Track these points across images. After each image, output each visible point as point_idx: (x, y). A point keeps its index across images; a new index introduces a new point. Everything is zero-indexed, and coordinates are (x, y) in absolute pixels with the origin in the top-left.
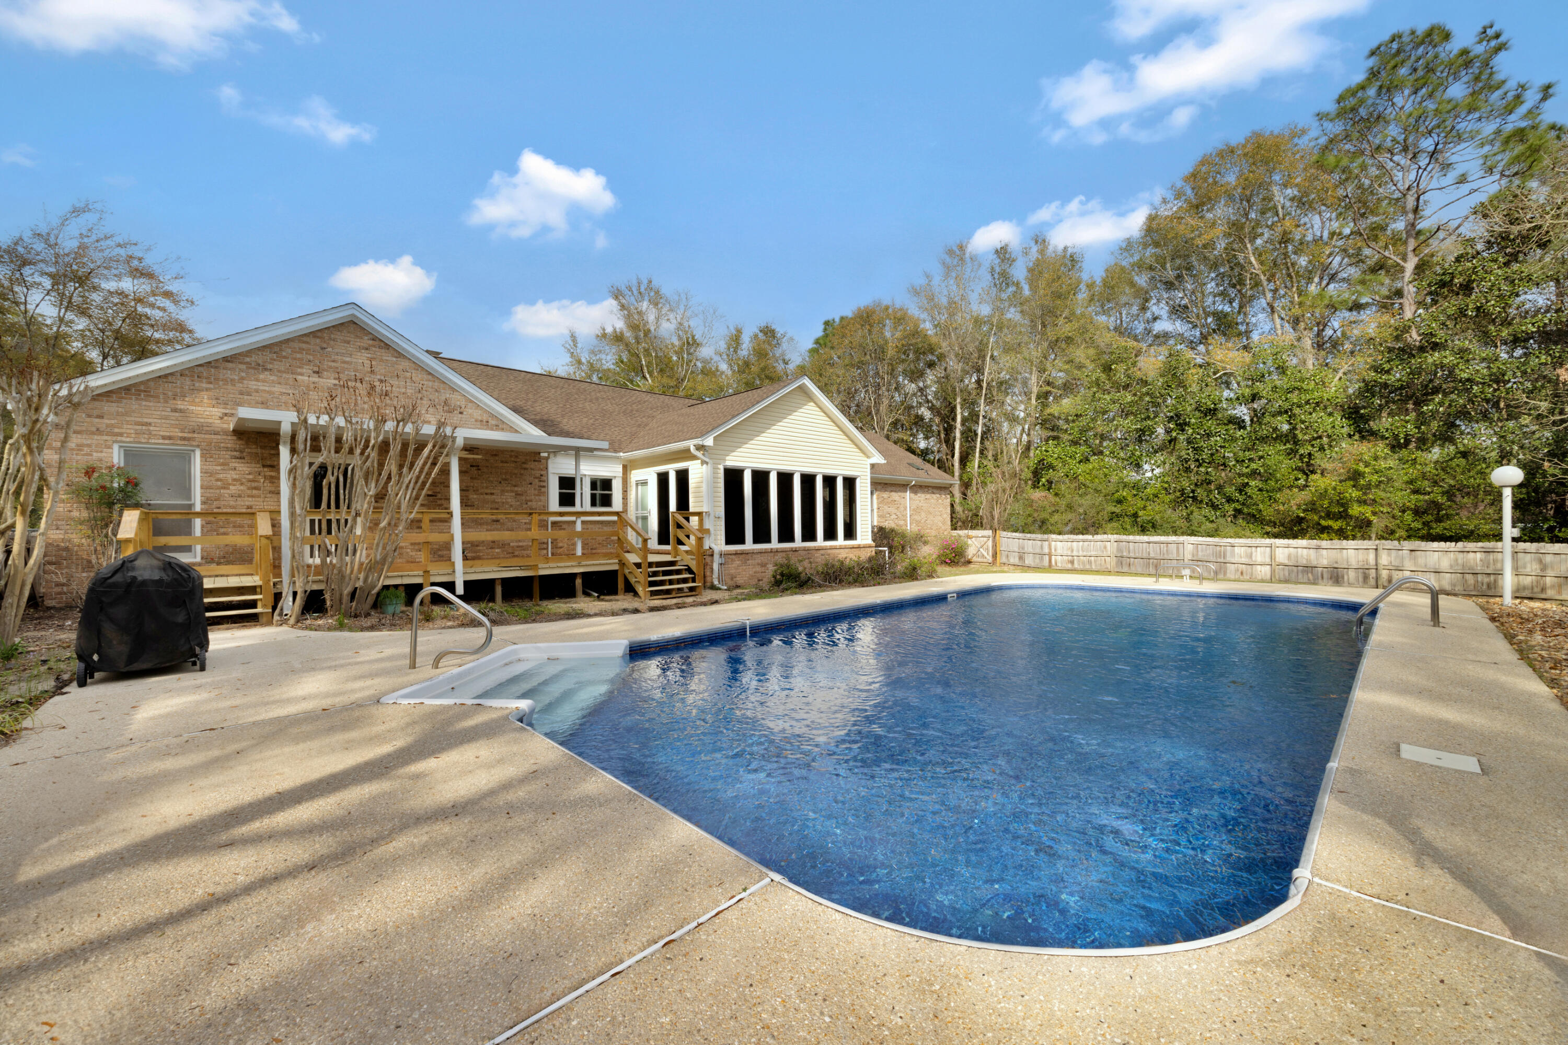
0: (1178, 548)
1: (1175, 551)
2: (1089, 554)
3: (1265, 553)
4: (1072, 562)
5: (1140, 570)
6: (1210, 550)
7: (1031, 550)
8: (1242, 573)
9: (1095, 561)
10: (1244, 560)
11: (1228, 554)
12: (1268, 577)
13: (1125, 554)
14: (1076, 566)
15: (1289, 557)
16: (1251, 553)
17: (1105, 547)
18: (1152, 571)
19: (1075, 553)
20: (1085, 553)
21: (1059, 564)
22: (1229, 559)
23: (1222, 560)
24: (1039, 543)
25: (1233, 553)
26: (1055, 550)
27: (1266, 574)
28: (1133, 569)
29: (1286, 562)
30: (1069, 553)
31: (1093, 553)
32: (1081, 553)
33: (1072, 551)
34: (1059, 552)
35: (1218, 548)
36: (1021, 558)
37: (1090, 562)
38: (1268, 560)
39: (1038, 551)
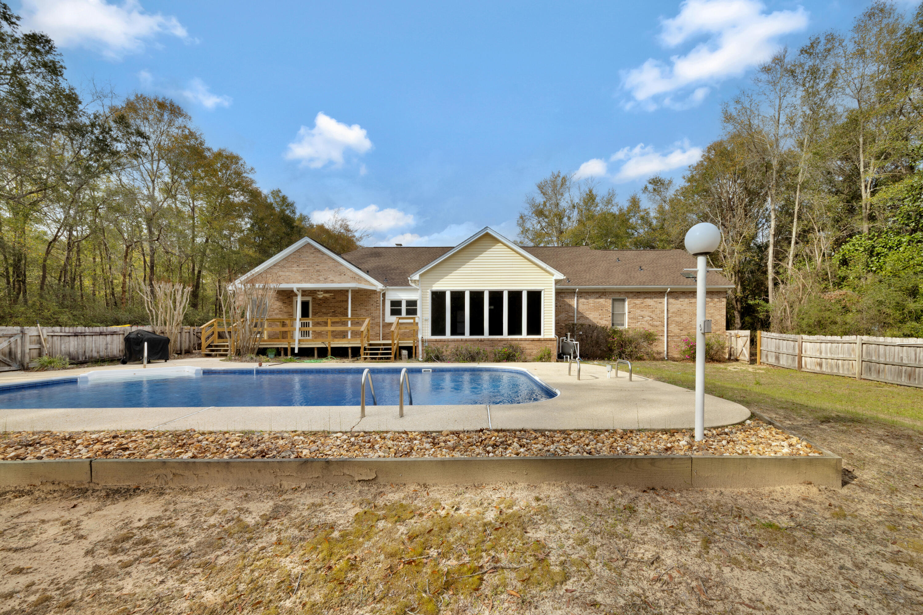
2: (836, 357)
4: (820, 365)
7: (785, 351)
9: (843, 365)
13: (874, 358)
14: (824, 369)
17: (853, 350)
19: (823, 355)
20: (833, 356)
21: (808, 367)
24: (792, 343)
26: (805, 351)
30: (818, 355)
31: (841, 356)
32: (829, 356)
33: (821, 353)
34: (809, 353)
36: (777, 358)
37: (837, 366)
39: (791, 351)
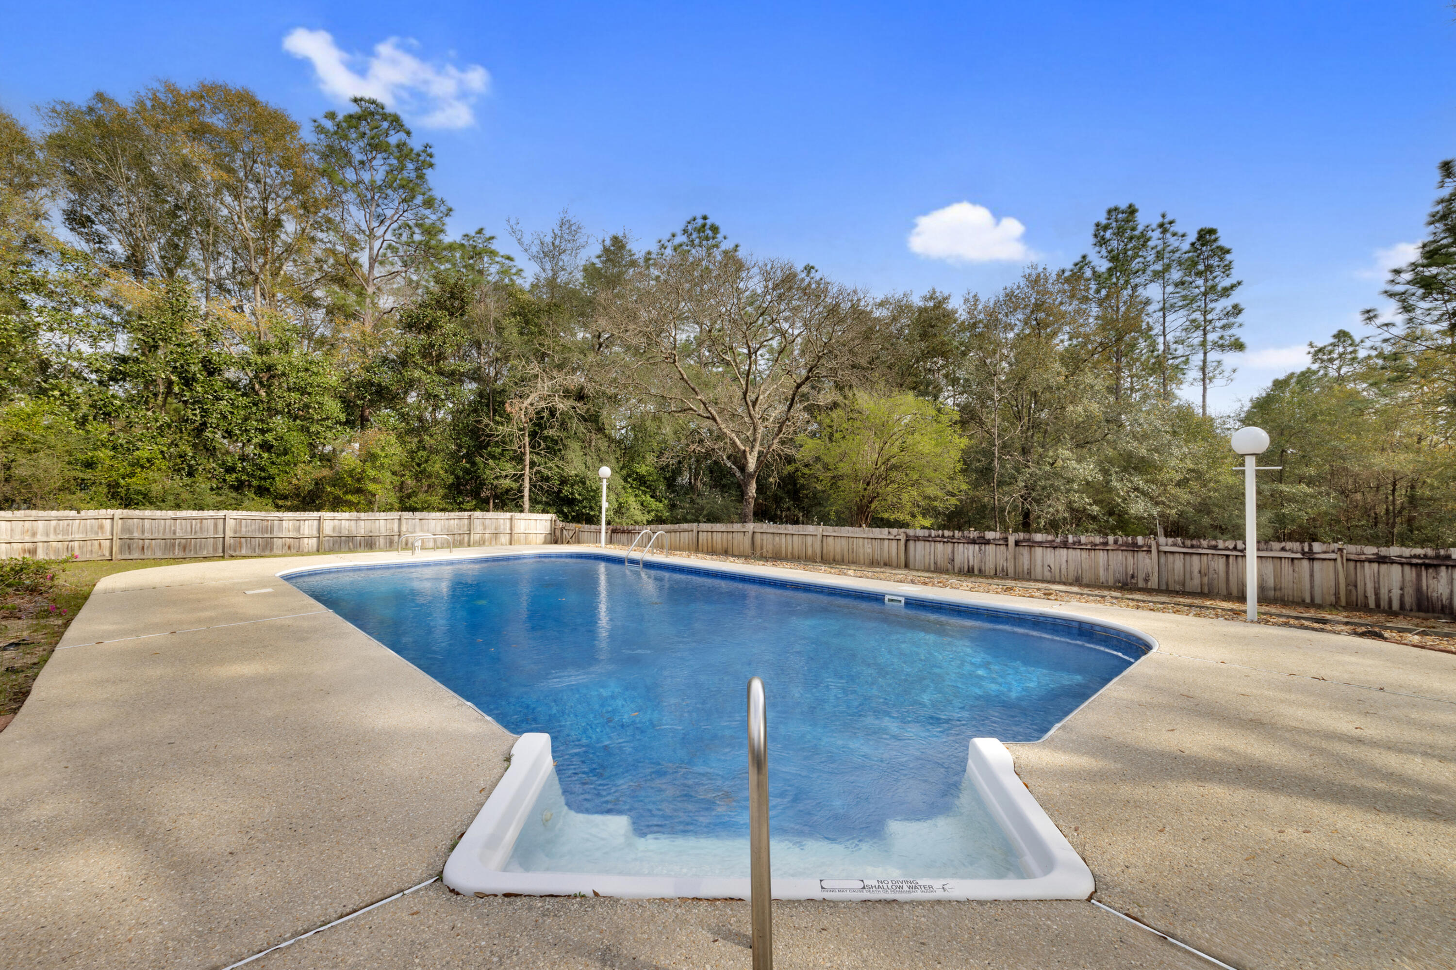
0: (216, 525)
1: (212, 528)
3: (312, 526)
5: (159, 555)
6: (255, 526)
8: (289, 548)
10: (291, 535)
11: (276, 529)
12: (315, 548)
15: (334, 529)
16: (300, 527)
17: (101, 527)
18: (178, 553)
20: (60, 537)
22: (275, 534)
23: (269, 535)
25: (281, 527)
27: (312, 546)
28: (148, 554)
29: (331, 534)
31: (78, 536)
35: (265, 523)
38: (315, 534)
